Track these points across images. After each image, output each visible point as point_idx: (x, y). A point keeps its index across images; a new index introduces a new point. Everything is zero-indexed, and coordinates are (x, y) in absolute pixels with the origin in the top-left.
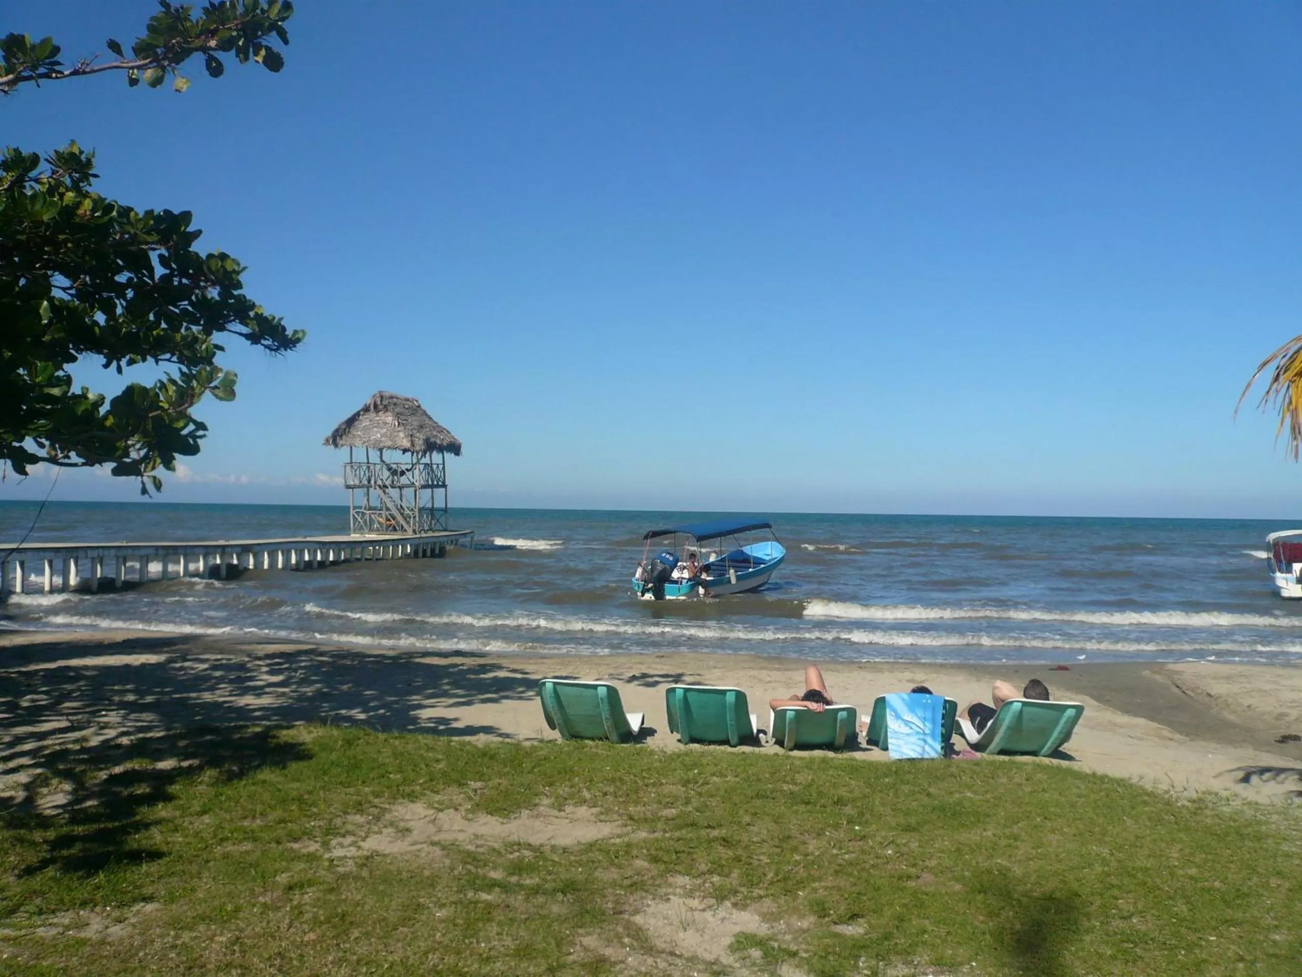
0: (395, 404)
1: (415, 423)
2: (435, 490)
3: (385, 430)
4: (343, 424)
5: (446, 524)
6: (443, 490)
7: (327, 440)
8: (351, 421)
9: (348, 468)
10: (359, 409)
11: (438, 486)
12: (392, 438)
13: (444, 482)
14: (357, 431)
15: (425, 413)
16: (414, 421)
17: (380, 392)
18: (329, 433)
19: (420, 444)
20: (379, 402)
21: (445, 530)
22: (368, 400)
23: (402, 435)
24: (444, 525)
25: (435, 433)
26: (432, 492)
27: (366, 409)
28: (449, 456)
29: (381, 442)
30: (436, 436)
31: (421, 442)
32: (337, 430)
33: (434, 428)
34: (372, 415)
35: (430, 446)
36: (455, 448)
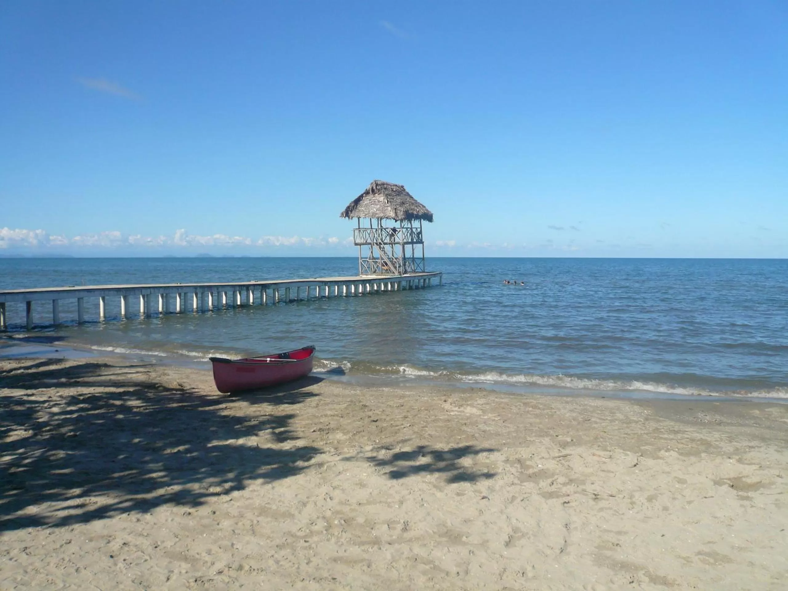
0: (385, 189)
1: (399, 201)
2: (414, 245)
3: (378, 206)
4: (352, 202)
5: (424, 268)
6: (422, 245)
7: (342, 214)
8: (357, 201)
9: (357, 232)
10: (362, 193)
11: (417, 243)
12: (383, 211)
13: (422, 240)
14: (362, 207)
15: (408, 194)
16: (398, 200)
17: (375, 181)
18: (344, 209)
19: (401, 215)
20: (375, 188)
21: (424, 272)
22: (369, 187)
23: (389, 208)
24: (422, 269)
25: (413, 207)
26: (413, 246)
27: (367, 193)
28: (425, 223)
29: (377, 214)
30: (414, 209)
31: (402, 213)
32: (348, 207)
33: (413, 204)
34: (371, 196)
35: (409, 216)
36: (428, 217)
